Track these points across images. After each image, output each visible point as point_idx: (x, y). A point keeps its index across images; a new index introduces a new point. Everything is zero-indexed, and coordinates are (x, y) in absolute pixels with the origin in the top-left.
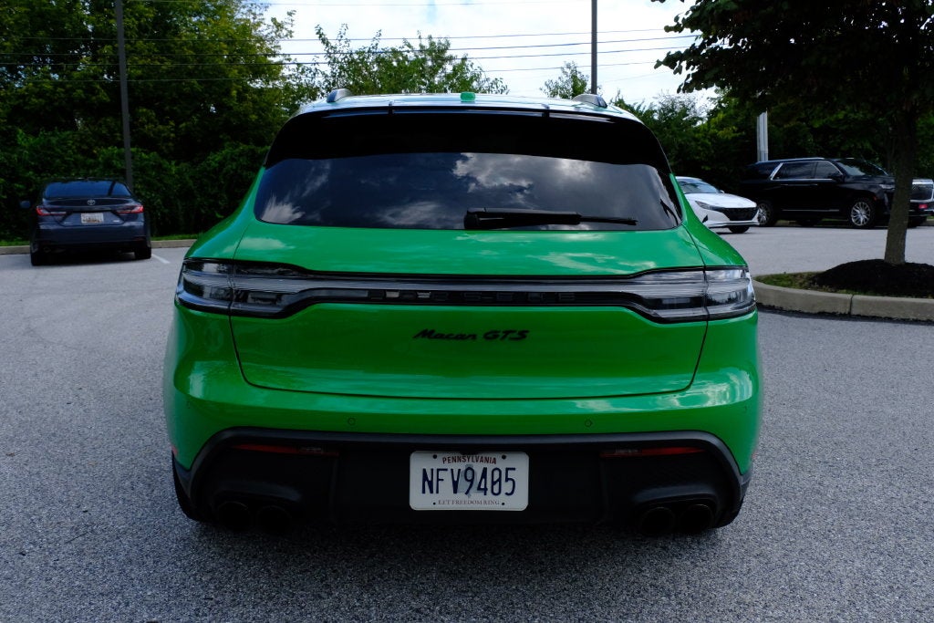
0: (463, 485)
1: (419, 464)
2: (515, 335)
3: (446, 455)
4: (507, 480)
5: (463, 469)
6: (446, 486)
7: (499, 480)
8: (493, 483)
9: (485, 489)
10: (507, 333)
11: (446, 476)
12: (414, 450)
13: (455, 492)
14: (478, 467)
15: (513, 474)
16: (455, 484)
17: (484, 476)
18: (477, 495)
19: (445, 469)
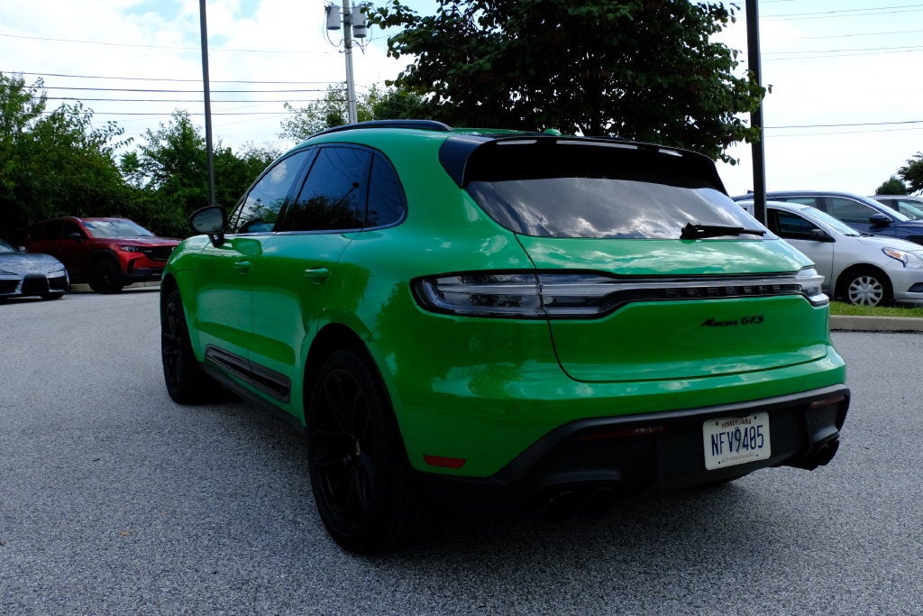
0: (735, 444)
1: (709, 430)
2: (757, 320)
3: (723, 421)
4: (759, 435)
5: (734, 431)
6: (726, 446)
7: (754, 436)
8: (751, 439)
9: (747, 445)
10: (753, 318)
11: (725, 438)
12: (705, 420)
13: (731, 450)
14: (742, 428)
15: (761, 431)
16: (731, 444)
17: (746, 435)
18: (743, 451)
19: (724, 433)
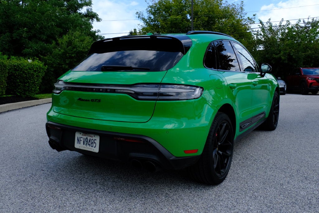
0: (85, 143)
1: (78, 135)
2: (98, 101)
3: (83, 134)
4: (95, 143)
5: (86, 138)
6: (82, 142)
7: (93, 143)
8: (92, 143)
9: (90, 145)
10: (96, 100)
12: (76, 131)
13: (84, 144)
14: (89, 138)
15: (95, 141)
16: (84, 142)
17: (90, 141)
18: (88, 146)
19: (82, 138)
